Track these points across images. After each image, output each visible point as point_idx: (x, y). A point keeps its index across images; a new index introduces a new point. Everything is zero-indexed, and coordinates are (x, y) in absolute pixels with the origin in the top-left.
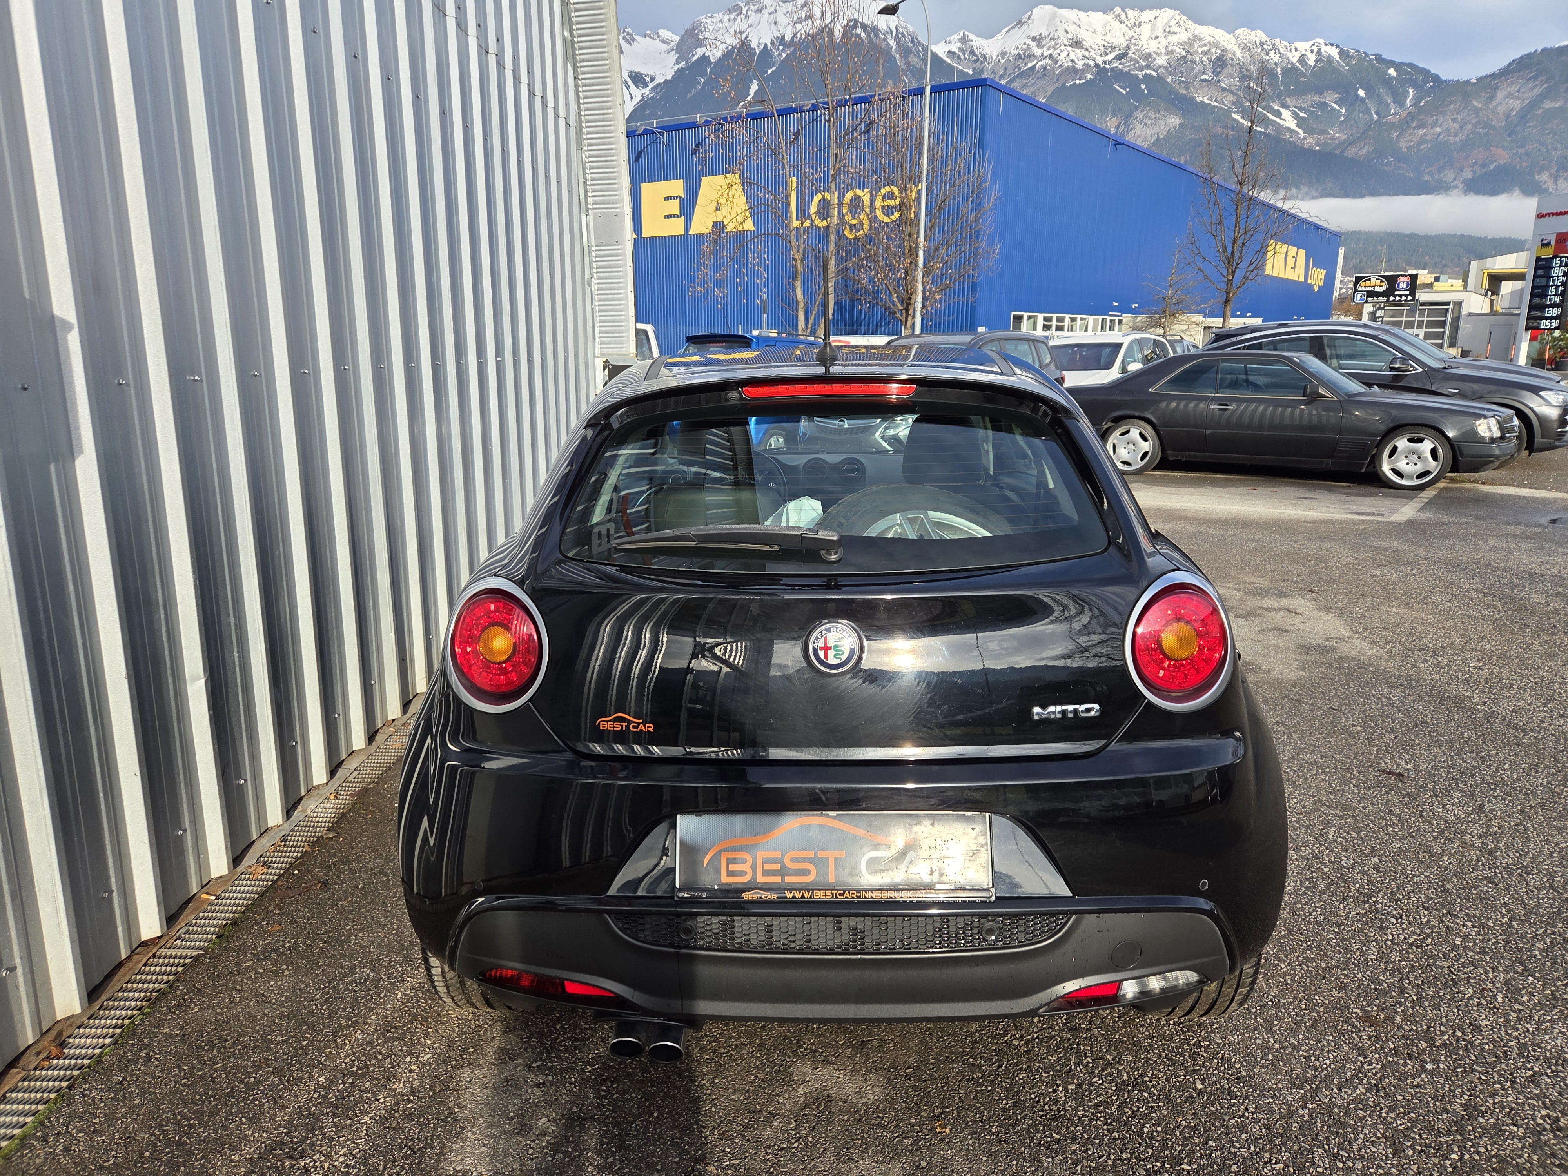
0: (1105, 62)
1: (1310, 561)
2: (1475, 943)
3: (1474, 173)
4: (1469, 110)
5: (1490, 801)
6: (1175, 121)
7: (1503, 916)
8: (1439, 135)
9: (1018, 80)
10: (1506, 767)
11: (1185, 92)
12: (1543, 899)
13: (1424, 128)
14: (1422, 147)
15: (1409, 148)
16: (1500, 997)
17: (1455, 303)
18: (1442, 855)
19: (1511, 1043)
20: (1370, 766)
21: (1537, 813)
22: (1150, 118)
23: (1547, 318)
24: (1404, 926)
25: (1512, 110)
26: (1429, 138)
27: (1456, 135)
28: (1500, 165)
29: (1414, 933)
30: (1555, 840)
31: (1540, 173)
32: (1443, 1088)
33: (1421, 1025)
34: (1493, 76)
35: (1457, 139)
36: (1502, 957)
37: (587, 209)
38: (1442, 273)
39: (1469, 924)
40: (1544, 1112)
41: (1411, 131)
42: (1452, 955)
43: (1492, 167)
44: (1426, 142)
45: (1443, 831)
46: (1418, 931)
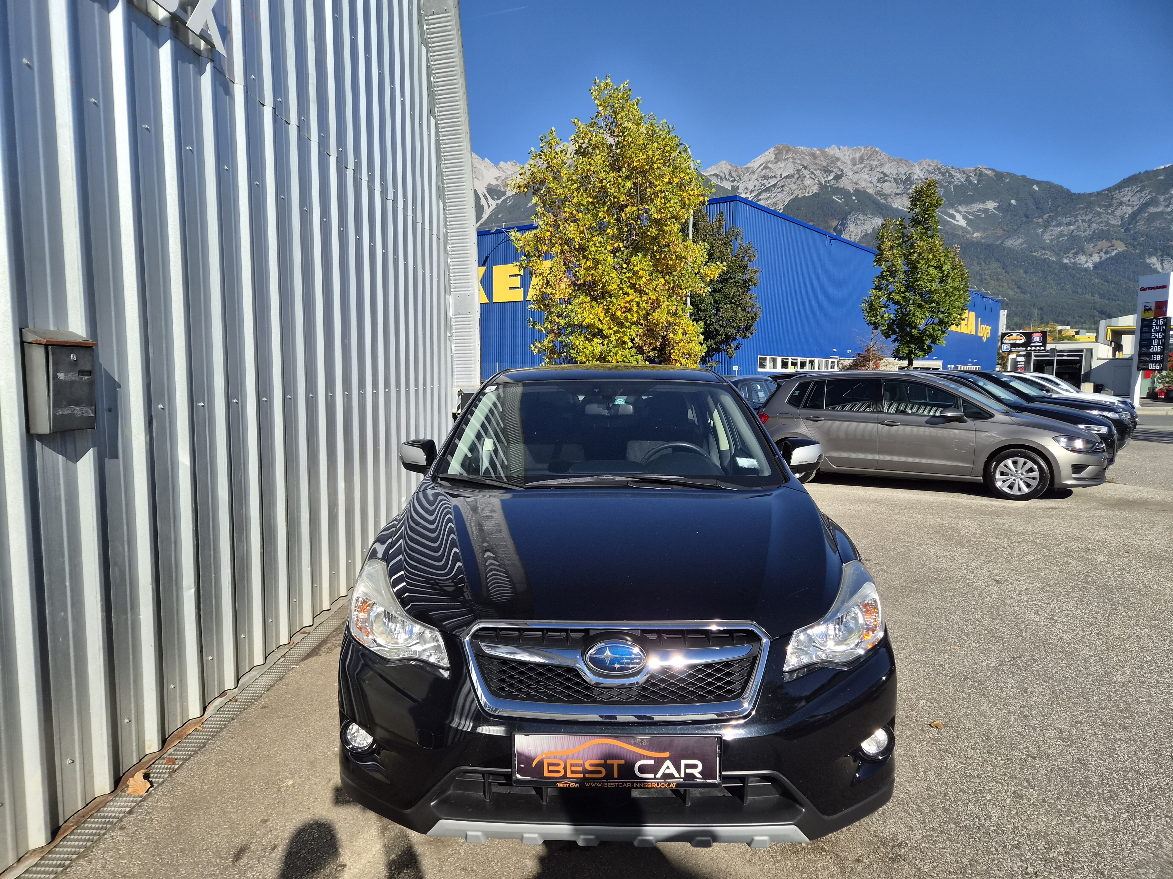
0: (826, 182)
1: (948, 532)
2: (1000, 770)
3: (1101, 257)
4: (1094, 214)
5: (1033, 686)
6: (878, 221)
7: (1023, 754)
8: (1073, 231)
9: (764, 194)
10: (1050, 665)
11: (884, 202)
12: (1052, 745)
13: (1061, 226)
14: (1061, 239)
15: (1051, 240)
16: (1008, 801)
17: (1087, 350)
18: (991, 718)
19: (1009, 826)
20: (957, 663)
21: (1062, 694)
22: (860, 219)
23: (1153, 362)
24: (956, 759)
25: (1125, 213)
26: (1065, 233)
27: (1085, 231)
28: (1120, 252)
29: (962, 763)
30: (1071, 710)
31: (1149, 257)
32: (958, 849)
33: (953, 815)
34: (1109, 190)
35: (1086, 234)
36: (1016, 778)
37: (450, 291)
38: (1082, 329)
39: (999, 759)
40: (1019, 864)
41: (1052, 228)
42: (983, 776)
43: (1114, 253)
44: (1063, 235)
45: (995, 704)
46: (965, 762)
